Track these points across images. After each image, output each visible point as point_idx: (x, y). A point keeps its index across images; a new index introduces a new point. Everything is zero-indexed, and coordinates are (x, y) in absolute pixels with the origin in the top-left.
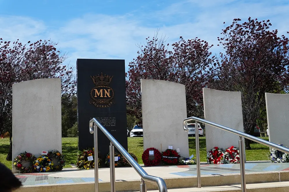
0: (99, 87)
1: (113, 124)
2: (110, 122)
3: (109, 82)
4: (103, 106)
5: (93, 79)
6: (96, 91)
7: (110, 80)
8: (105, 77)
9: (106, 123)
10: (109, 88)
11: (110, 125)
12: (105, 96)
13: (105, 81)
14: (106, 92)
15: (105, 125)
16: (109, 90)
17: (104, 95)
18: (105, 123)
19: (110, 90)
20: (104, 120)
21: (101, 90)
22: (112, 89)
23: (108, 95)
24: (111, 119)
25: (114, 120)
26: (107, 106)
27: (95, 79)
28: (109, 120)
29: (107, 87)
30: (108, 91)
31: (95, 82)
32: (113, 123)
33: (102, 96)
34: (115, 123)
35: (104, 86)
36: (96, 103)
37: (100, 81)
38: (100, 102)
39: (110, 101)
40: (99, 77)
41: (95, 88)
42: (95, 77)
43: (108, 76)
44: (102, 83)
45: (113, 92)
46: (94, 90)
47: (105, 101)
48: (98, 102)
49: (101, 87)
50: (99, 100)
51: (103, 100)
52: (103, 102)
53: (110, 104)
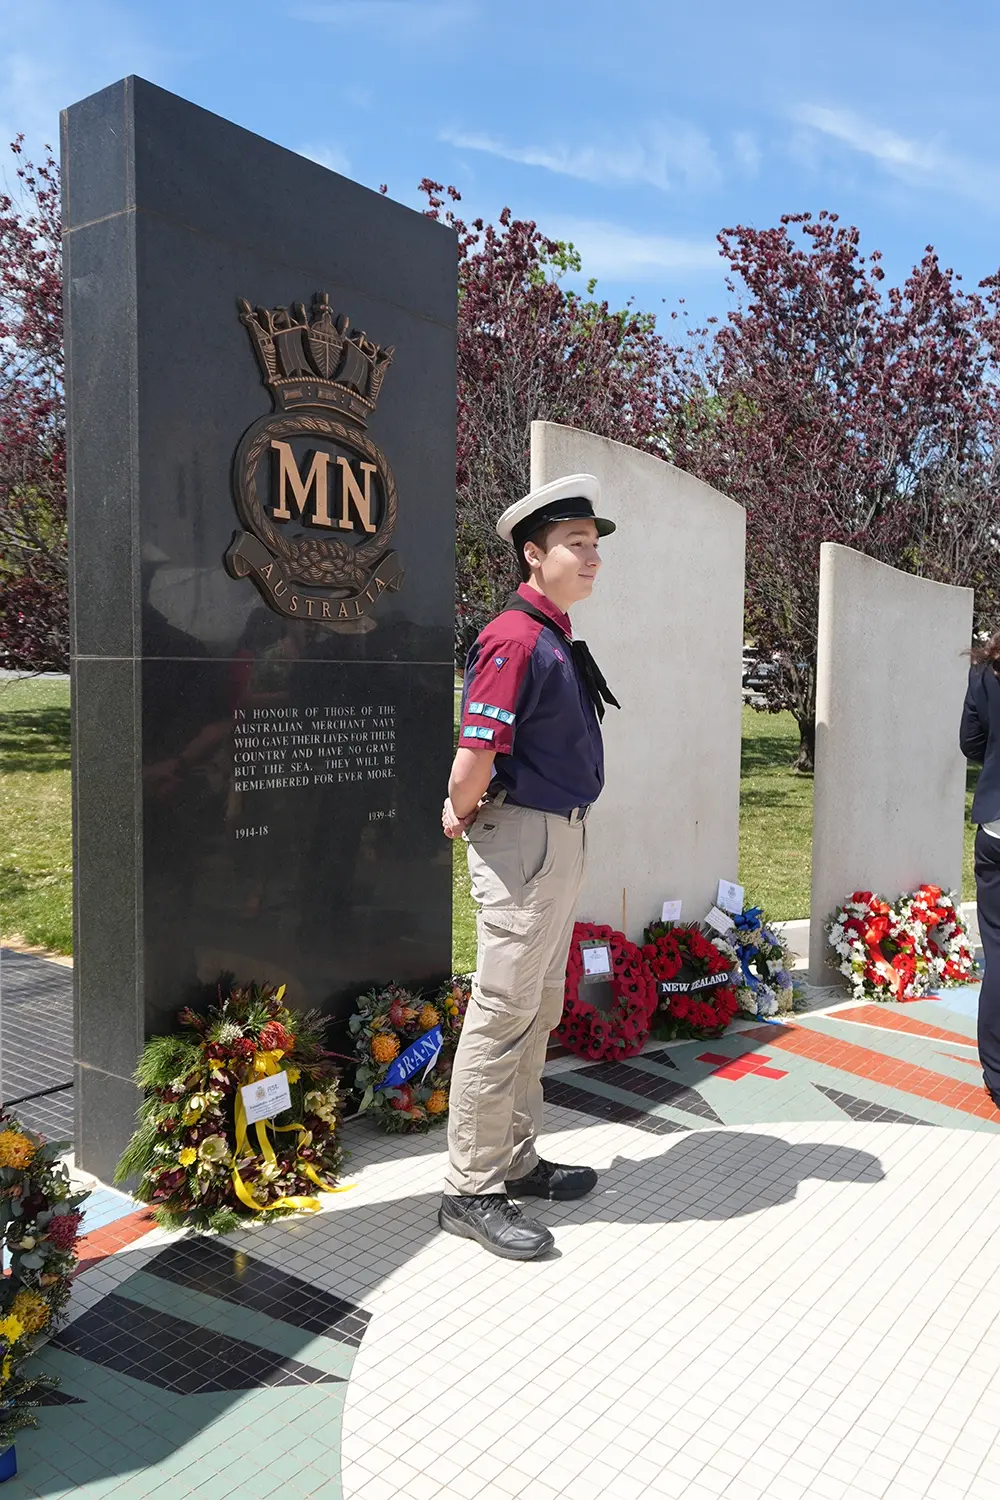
0: (309, 423)
1: (382, 766)
2: (363, 744)
3: (367, 394)
4: (326, 607)
5: (262, 335)
6: (287, 458)
7: (377, 381)
8: (346, 344)
9: (336, 757)
10: (371, 449)
11: (360, 768)
12: (346, 523)
13: (345, 384)
14: (349, 480)
15: (330, 771)
16: (368, 468)
18: (332, 757)
19: (374, 468)
20: (328, 732)
21: (321, 462)
23: (364, 509)
24: (369, 720)
25: (386, 729)
26: (351, 608)
27: (276, 340)
28: (355, 730)
29: (356, 437)
30: (360, 479)
31: (280, 369)
32: (380, 756)
33: (321, 517)
34: (389, 753)
35: (341, 430)
36: (284, 572)
37: (311, 375)
38: (314, 570)
39: (373, 567)
40: (305, 327)
41: (283, 430)
42: (281, 320)
43: (366, 344)
44: (330, 395)
45: (390, 492)
46: (275, 444)
47: (344, 559)
48: (295, 565)
49: (322, 427)
50: (305, 547)
51: (329, 550)
52: (329, 572)
53: (374, 588)
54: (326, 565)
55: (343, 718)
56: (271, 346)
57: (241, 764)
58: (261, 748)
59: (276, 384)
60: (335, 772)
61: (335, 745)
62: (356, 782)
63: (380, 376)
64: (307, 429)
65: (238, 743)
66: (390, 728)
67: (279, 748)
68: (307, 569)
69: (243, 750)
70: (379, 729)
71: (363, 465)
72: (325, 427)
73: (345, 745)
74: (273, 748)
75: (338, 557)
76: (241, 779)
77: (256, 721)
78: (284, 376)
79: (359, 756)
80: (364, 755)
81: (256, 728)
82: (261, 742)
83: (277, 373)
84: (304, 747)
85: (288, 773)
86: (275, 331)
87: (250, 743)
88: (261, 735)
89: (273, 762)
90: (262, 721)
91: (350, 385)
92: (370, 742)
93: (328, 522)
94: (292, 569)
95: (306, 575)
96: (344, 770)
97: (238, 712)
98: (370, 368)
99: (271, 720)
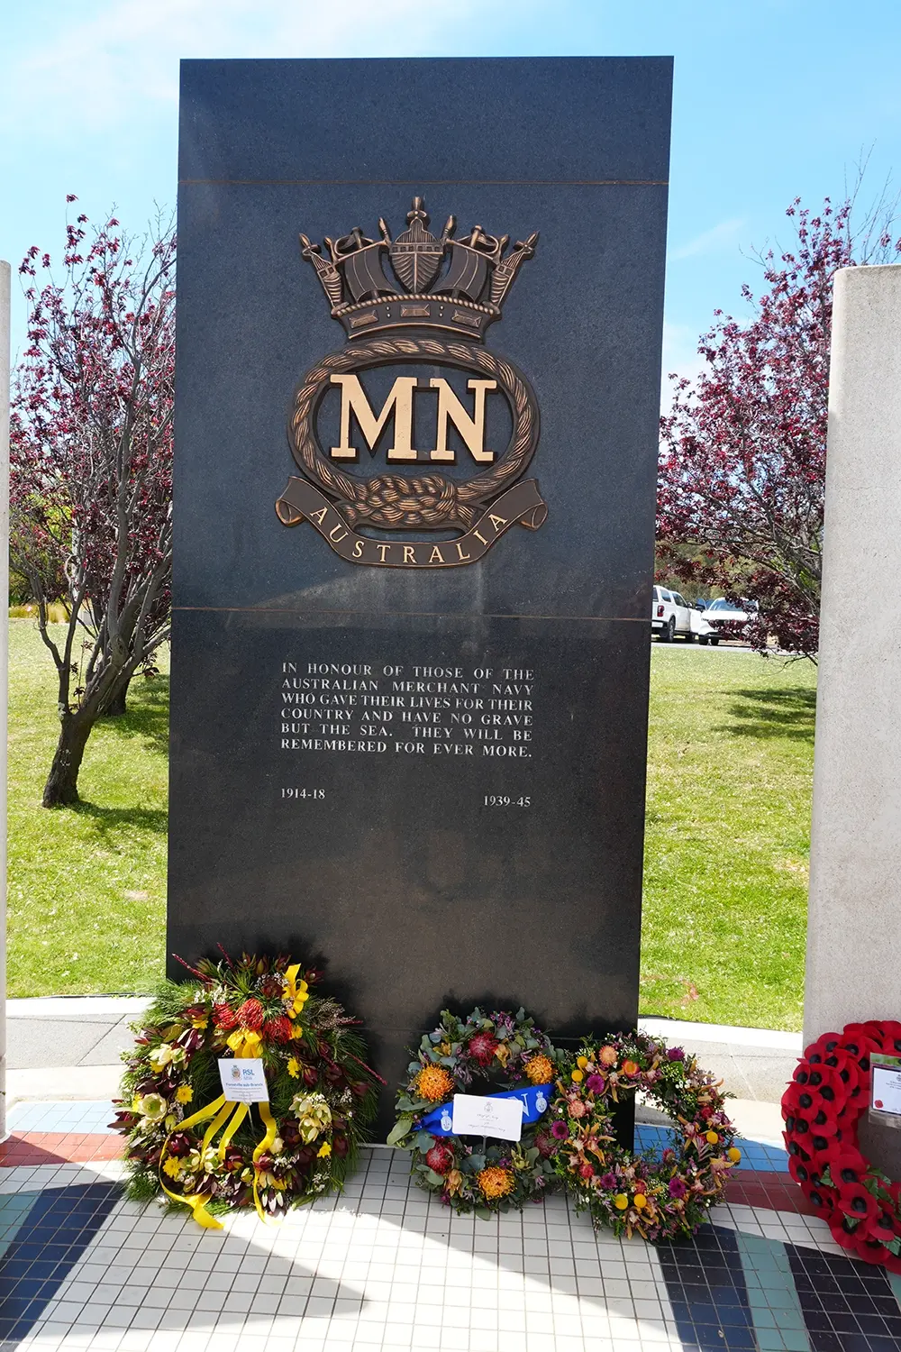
0: (383, 347)
1: (507, 740)
2: (477, 714)
3: (484, 294)
4: (408, 553)
5: (321, 264)
6: (352, 391)
7: (501, 280)
8: (449, 249)
9: (430, 724)
10: (486, 360)
11: (469, 741)
12: (442, 452)
13: (448, 293)
14: (448, 403)
15: (420, 739)
16: (479, 386)
17: (422, 434)
18: (423, 724)
19: (492, 384)
20: (418, 695)
21: (403, 388)
22: (510, 379)
23: (473, 434)
24: (486, 684)
25: (515, 697)
26: (449, 553)
27: (341, 267)
28: (462, 696)
29: (460, 351)
30: (467, 398)
31: (346, 296)
32: (506, 731)
33: (402, 449)
34: (521, 728)
35: (435, 347)
36: (345, 515)
37: (391, 294)
38: (388, 511)
39: (488, 503)
40: (383, 242)
41: (345, 361)
42: (349, 243)
43: (482, 239)
44: (419, 311)
45: (520, 410)
46: (335, 378)
47: (437, 495)
48: (361, 506)
49: (404, 349)
50: (376, 485)
51: (412, 488)
52: (412, 512)
53: (486, 528)
54: (408, 504)
55: (442, 680)
56: (335, 276)
57: (290, 720)
58: (318, 705)
59: (339, 313)
60: (429, 742)
61: (431, 710)
62: (462, 757)
63: (508, 272)
64: (382, 355)
65: (287, 698)
66: (523, 696)
67: (341, 707)
68: (378, 510)
69: (293, 705)
70: (504, 697)
71: (472, 384)
72: (411, 348)
73: (445, 714)
74: (335, 707)
75: (427, 493)
76: (290, 736)
77: (313, 676)
78: (353, 302)
79: (468, 727)
80: (476, 725)
81: (312, 684)
82: (317, 699)
83: (342, 301)
84: (380, 709)
85: (354, 736)
86: (339, 257)
87: (303, 699)
88: (318, 692)
89: (334, 721)
90: (320, 676)
91: (456, 293)
92: (487, 711)
93: (413, 455)
94: (358, 512)
95: (378, 517)
96: (443, 740)
97: (287, 665)
98: (491, 266)
99: (332, 677)
